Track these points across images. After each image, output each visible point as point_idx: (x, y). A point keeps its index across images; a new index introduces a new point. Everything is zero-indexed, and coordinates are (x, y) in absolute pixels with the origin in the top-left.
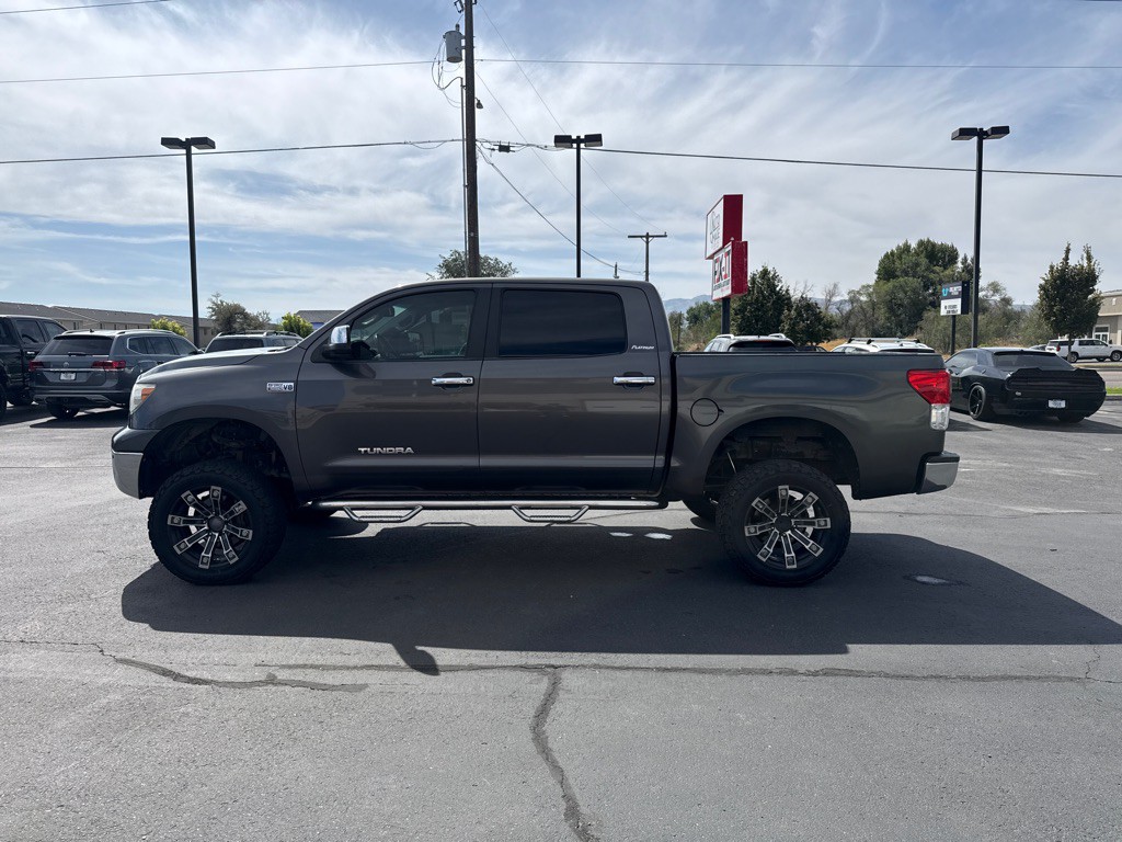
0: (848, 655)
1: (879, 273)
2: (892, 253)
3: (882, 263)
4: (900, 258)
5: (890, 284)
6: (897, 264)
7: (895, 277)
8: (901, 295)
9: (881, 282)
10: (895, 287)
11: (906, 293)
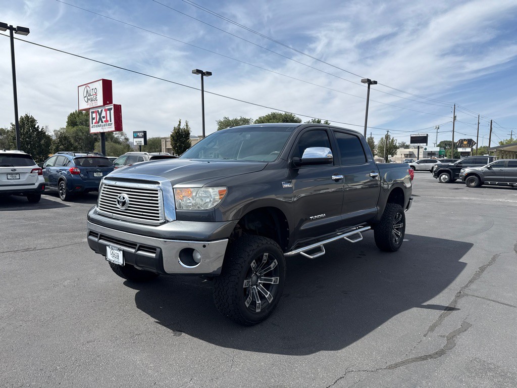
0: (468, 265)
1: (68, 123)
2: (74, 113)
3: (69, 118)
4: (78, 116)
5: (75, 128)
6: (77, 119)
7: (77, 125)
8: (81, 134)
9: (70, 127)
10: (77, 130)
11: (83, 133)
